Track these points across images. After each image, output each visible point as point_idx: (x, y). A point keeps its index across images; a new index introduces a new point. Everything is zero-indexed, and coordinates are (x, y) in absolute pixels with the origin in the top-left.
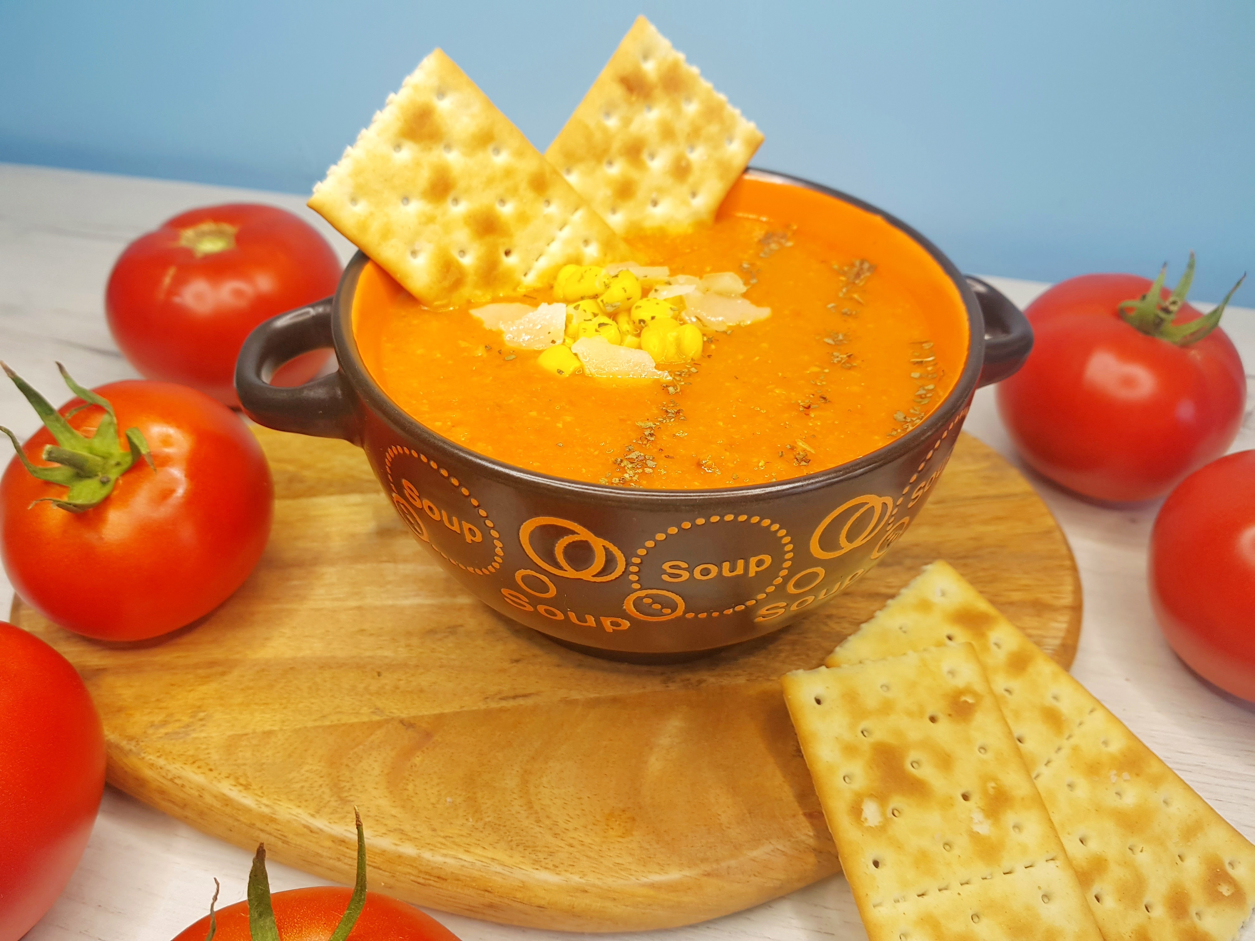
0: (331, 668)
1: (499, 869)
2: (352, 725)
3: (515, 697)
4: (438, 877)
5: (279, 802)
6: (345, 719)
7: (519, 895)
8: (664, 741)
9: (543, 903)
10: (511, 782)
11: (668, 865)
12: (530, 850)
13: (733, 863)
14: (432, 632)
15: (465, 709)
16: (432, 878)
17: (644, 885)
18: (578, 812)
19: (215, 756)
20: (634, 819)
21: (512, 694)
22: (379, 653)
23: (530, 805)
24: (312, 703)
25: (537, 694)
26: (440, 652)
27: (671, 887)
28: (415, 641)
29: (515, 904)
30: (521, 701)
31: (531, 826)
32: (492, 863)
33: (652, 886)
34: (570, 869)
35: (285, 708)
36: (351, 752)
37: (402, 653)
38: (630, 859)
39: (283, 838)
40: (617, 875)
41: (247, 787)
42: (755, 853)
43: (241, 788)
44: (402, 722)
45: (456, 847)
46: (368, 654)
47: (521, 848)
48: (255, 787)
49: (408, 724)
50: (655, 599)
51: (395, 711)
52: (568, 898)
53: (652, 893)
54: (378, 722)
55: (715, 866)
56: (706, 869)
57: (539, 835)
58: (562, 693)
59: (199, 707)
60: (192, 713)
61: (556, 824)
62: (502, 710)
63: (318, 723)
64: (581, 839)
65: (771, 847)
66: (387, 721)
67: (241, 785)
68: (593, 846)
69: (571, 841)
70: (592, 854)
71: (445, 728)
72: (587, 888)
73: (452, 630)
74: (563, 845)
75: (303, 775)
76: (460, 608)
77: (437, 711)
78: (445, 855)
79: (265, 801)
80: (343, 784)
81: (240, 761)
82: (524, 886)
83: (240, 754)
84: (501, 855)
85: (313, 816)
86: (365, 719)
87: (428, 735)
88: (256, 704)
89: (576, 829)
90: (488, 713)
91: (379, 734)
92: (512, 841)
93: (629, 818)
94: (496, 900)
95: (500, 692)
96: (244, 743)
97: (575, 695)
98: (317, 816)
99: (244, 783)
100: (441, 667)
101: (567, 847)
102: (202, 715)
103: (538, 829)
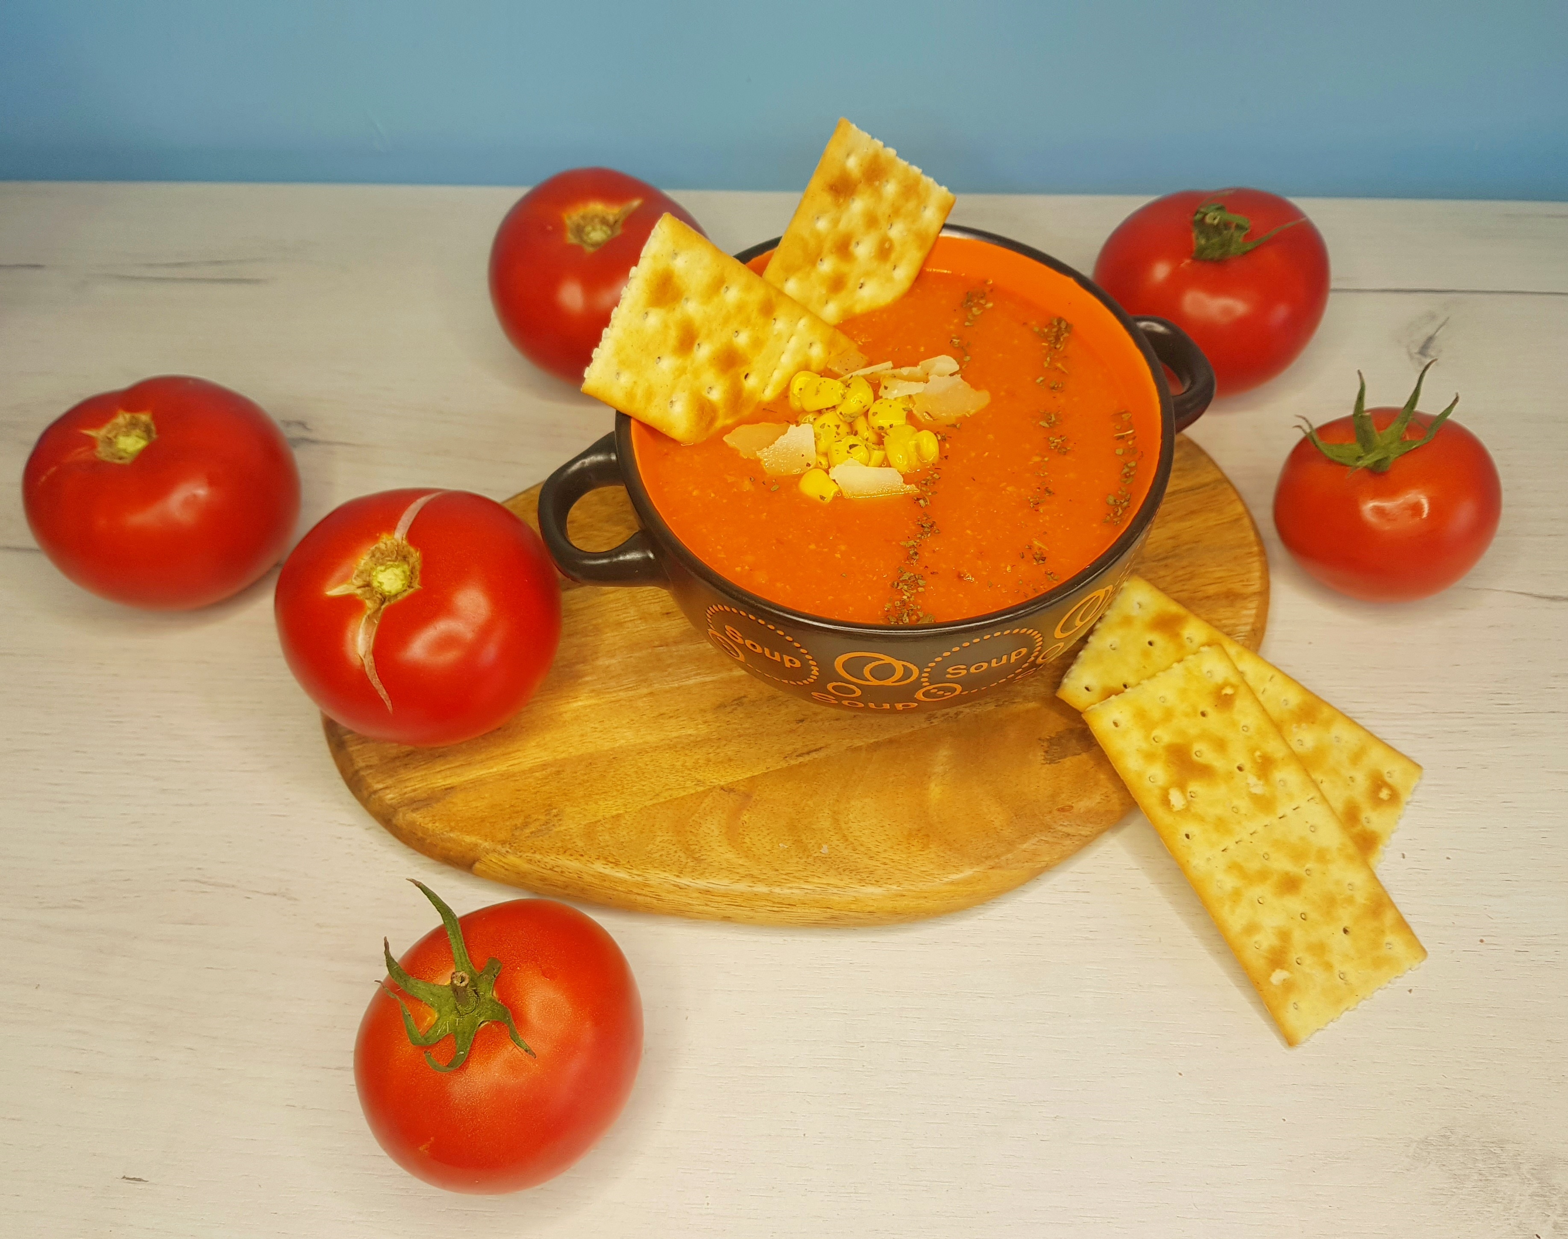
0: (647, 752)
1: (835, 890)
2: (683, 798)
3: (808, 753)
4: (789, 905)
5: (647, 871)
6: (675, 794)
7: (853, 907)
8: (939, 769)
9: (871, 909)
10: (826, 823)
11: (962, 865)
12: (854, 873)
13: (1010, 856)
14: (722, 706)
15: (771, 769)
16: (784, 906)
17: (947, 883)
18: (885, 837)
19: (580, 844)
20: (928, 836)
21: (806, 750)
22: (684, 732)
23: (845, 838)
24: (643, 786)
25: (827, 746)
26: (734, 723)
27: (967, 882)
28: (710, 716)
29: (851, 914)
30: (814, 755)
31: (852, 854)
32: (829, 887)
33: (952, 883)
34: (889, 881)
35: (623, 793)
36: (690, 821)
37: (704, 730)
38: (932, 866)
39: (657, 897)
40: (925, 880)
41: (617, 864)
42: (1025, 846)
43: (611, 865)
44: (722, 788)
45: (797, 880)
46: (674, 734)
47: (847, 872)
48: (624, 863)
49: (728, 790)
50: (939, 689)
51: (715, 780)
52: (892, 902)
53: (953, 888)
54: (704, 792)
55: (997, 860)
56: (991, 864)
57: (858, 860)
58: (846, 743)
59: (550, 805)
60: (546, 811)
61: (869, 849)
62: (801, 765)
63: (655, 801)
64: (891, 857)
65: (1037, 839)
66: (710, 790)
67: (611, 863)
68: (901, 862)
69: (885, 860)
70: (902, 868)
71: (759, 787)
72: (904, 893)
73: (739, 701)
74: (879, 865)
75: (658, 846)
76: (739, 680)
77: (749, 775)
78: (791, 888)
79: (635, 871)
80: (693, 847)
81: (602, 844)
82: (856, 900)
83: (600, 838)
84: (832, 881)
85: (678, 876)
86: (693, 792)
87: (748, 796)
88: (597, 794)
89: (885, 851)
90: (790, 768)
91: (708, 801)
92: (839, 868)
93: (924, 835)
94: (836, 913)
95: (795, 750)
96: (601, 828)
97: (858, 743)
98: (682, 876)
99: (614, 861)
100: (740, 736)
101: (882, 866)
102: (555, 811)
103: (857, 856)
